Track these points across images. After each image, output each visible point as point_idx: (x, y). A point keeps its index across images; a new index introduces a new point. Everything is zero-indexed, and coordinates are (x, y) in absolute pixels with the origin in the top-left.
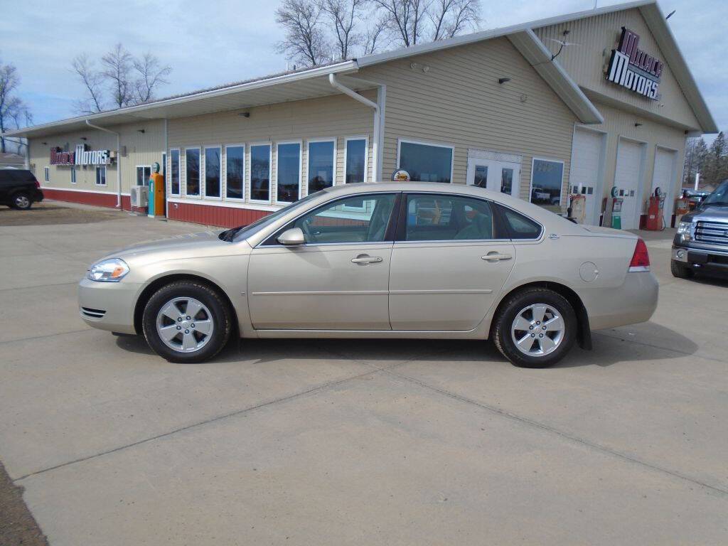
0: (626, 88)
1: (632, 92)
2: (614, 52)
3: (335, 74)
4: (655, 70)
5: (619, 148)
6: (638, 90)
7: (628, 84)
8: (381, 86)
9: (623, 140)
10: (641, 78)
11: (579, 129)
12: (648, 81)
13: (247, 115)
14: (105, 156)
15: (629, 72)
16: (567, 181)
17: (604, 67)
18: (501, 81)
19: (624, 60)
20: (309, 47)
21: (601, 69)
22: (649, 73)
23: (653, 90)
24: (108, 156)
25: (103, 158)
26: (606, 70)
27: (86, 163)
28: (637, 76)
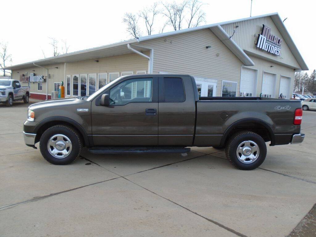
0: (265, 51)
1: (269, 53)
2: (259, 35)
3: (130, 44)
4: (279, 43)
5: (263, 76)
6: (271, 52)
7: (266, 49)
8: (151, 49)
9: (265, 73)
10: (272, 46)
11: (244, 68)
12: (275, 47)
13: (98, 61)
14: (42, 78)
15: (266, 44)
16: (239, 91)
17: (255, 42)
18: (207, 47)
19: (264, 39)
20: (134, 33)
21: (254, 42)
22: (276, 44)
23: (278, 52)
24: (43, 78)
25: (41, 79)
26: (256, 43)
27: (34, 81)
28: (270, 45)
